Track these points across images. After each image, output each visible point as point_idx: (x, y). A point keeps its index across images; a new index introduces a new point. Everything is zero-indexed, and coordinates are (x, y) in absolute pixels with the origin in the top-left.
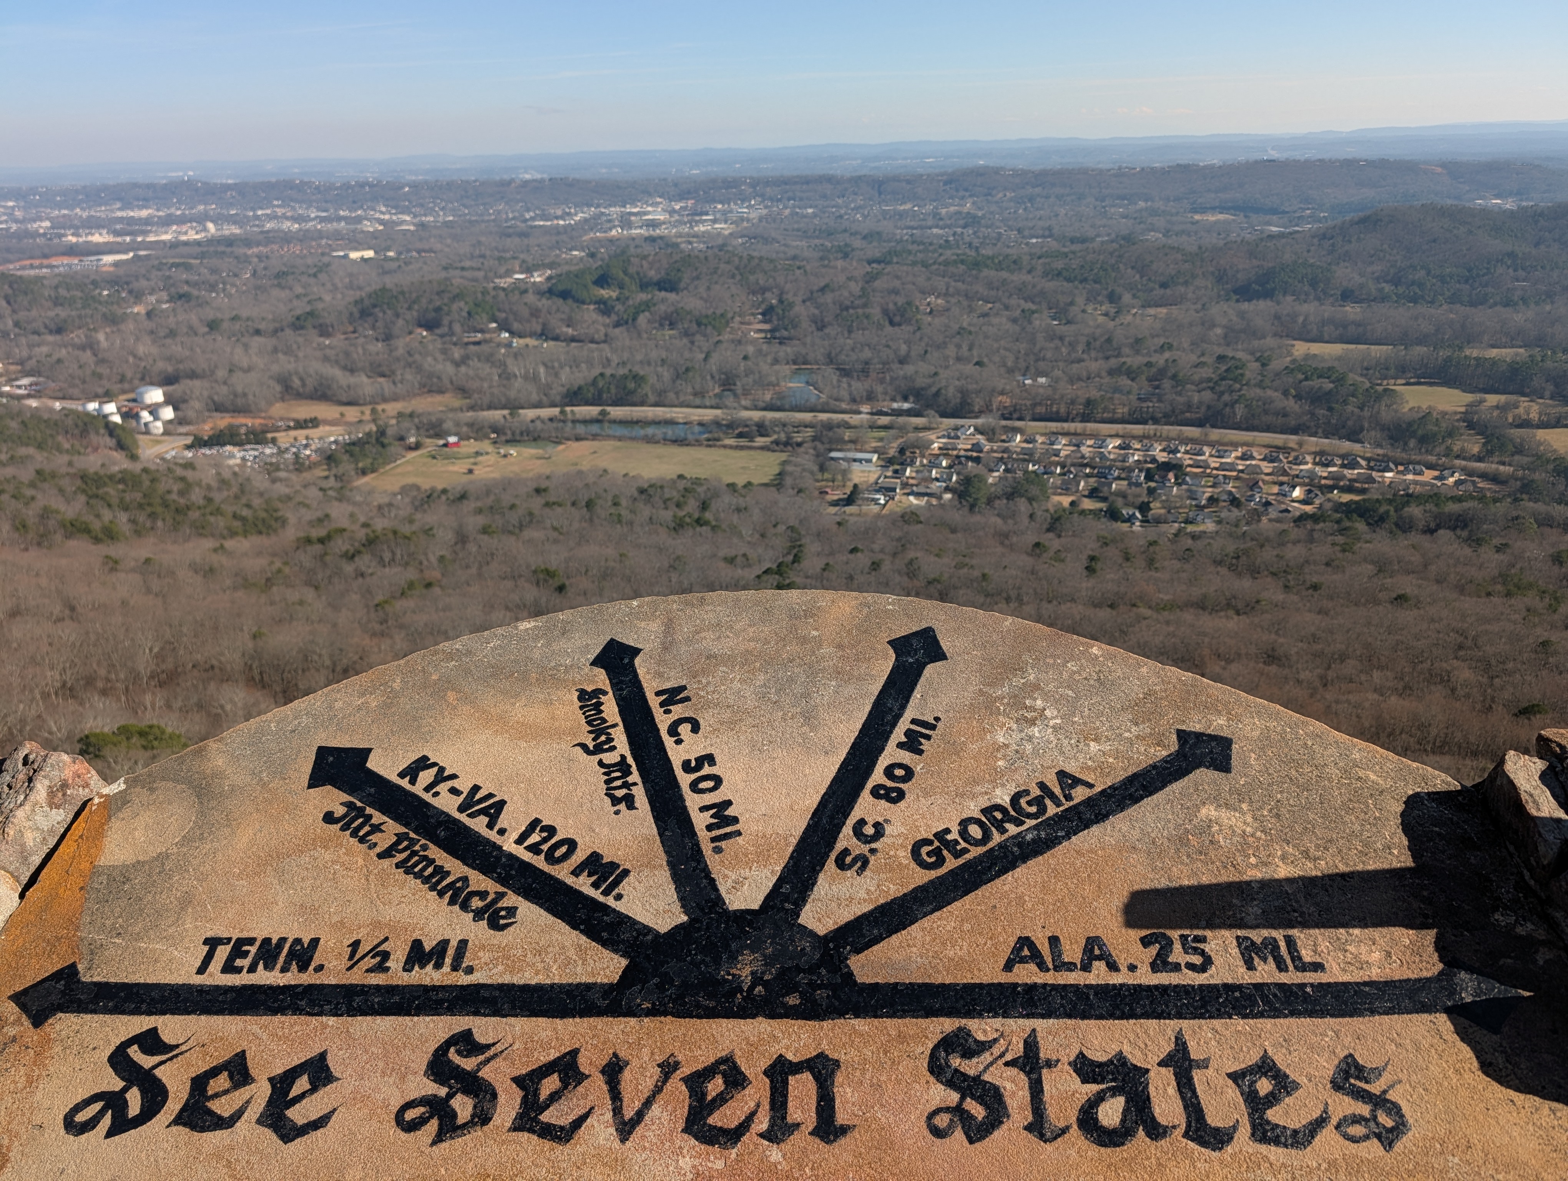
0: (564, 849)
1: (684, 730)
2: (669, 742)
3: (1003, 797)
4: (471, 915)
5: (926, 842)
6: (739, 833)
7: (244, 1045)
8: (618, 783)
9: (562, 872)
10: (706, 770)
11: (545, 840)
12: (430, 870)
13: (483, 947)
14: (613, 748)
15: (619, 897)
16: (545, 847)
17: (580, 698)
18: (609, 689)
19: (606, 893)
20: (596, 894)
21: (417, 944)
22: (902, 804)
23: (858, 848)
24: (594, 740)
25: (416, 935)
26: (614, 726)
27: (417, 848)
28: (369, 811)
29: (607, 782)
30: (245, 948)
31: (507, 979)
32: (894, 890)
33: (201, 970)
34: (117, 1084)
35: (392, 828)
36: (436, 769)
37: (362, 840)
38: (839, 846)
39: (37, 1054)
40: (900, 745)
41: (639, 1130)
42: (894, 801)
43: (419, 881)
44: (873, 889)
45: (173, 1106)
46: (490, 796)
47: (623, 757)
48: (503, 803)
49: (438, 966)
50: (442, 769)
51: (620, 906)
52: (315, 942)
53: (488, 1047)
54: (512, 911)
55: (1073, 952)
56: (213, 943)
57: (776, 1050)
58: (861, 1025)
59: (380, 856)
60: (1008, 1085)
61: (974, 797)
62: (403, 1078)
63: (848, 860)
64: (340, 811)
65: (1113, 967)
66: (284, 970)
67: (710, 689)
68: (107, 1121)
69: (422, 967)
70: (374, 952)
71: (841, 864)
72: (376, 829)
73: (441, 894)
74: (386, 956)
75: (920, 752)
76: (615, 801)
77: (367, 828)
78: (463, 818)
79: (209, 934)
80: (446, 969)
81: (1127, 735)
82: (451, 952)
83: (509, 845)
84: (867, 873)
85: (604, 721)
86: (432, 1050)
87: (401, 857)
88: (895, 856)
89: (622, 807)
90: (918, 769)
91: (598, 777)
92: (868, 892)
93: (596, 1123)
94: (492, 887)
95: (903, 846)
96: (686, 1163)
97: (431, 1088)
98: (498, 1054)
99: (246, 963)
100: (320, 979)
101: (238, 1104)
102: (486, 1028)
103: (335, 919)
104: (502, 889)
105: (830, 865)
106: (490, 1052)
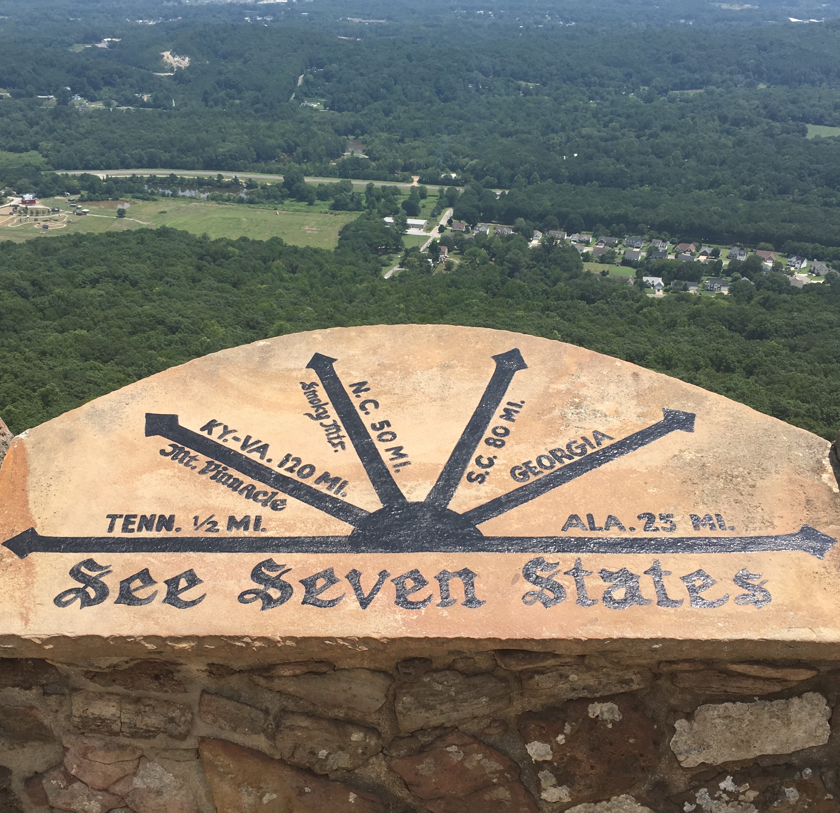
0: (307, 470)
1: (370, 406)
2: (361, 414)
3: (562, 444)
4: (260, 504)
5: (519, 467)
6: (409, 463)
7: (146, 566)
8: (334, 435)
9: (309, 482)
10: (386, 429)
11: (295, 466)
12: (232, 480)
13: (270, 520)
14: (328, 417)
15: (344, 494)
16: (296, 469)
17: (303, 388)
18: (319, 381)
19: (337, 492)
20: (331, 493)
21: (232, 518)
22: (503, 448)
23: (479, 471)
24: (316, 411)
25: (231, 514)
26: (326, 404)
27: (220, 469)
29: (327, 435)
31: (288, 534)
32: (501, 492)
33: (110, 530)
34: (80, 585)
35: (203, 459)
36: (222, 426)
37: (187, 464)
38: (469, 470)
39: (27, 571)
40: (501, 417)
41: (372, 603)
42: (500, 446)
43: (226, 486)
44: (489, 491)
45: (114, 593)
46: (259, 441)
47: (335, 421)
48: (266, 447)
49: (246, 528)
50: (226, 427)
51: (345, 499)
52: (172, 517)
53: (283, 566)
54: (284, 502)
55: (600, 521)
56: (113, 517)
57: (442, 567)
58: (486, 556)
59: (199, 473)
60: (565, 582)
61: (545, 444)
62: (239, 581)
63: (474, 476)
65: (622, 528)
66: (158, 530)
68: (79, 601)
69: (238, 529)
70: (208, 521)
71: (470, 479)
72: (194, 458)
73: (240, 493)
74: (215, 523)
75: (513, 421)
76: (334, 445)
77: (188, 459)
78: (244, 453)
79: (109, 513)
80: (251, 529)
81: (634, 411)
82: (252, 521)
83: (275, 467)
84: (485, 483)
85: (320, 401)
86: (252, 567)
87: (212, 473)
88: (501, 475)
89: (339, 448)
90: (512, 429)
91: (322, 432)
92: (486, 493)
93: (348, 601)
94: (270, 490)
95: (504, 470)
96: (398, 617)
97: (255, 585)
98: (290, 570)
99: (135, 527)
100: (180, 535)
101: (150, 594)
102: (280, 558)
103: (181, 505)
104: (276, 491)
105: (464, 480)
106: (284, 569)
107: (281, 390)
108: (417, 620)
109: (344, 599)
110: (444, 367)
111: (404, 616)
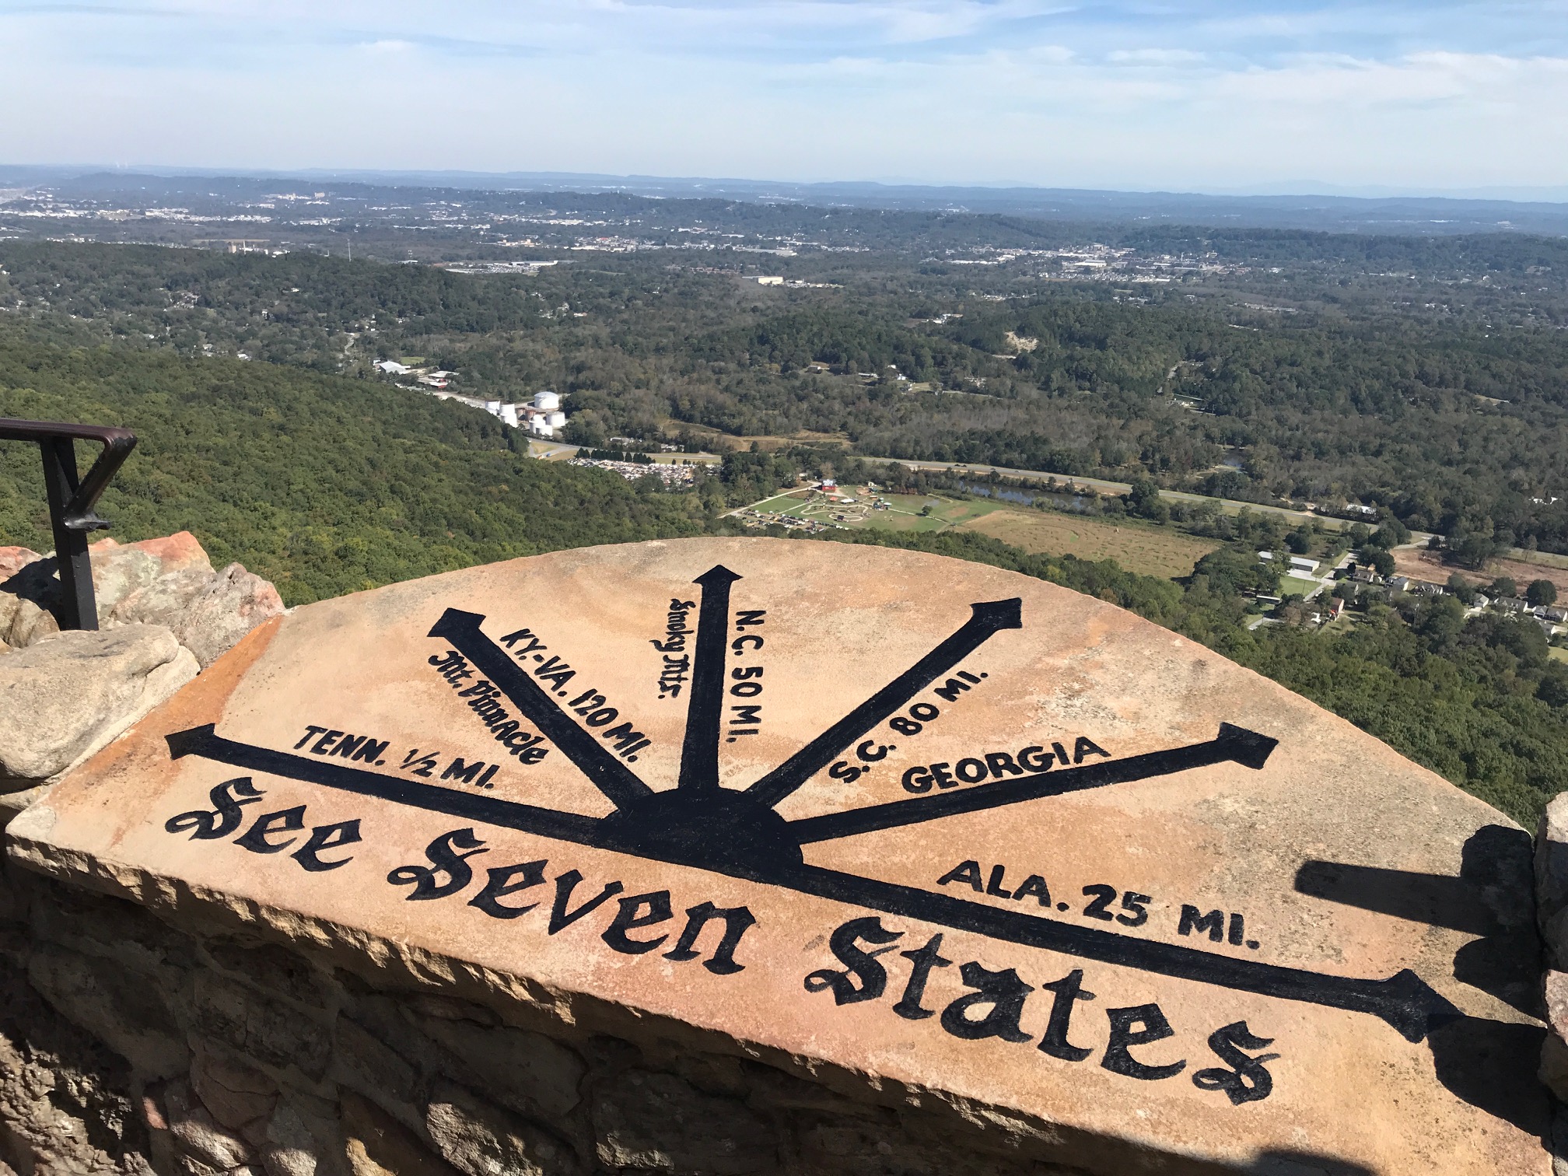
0: (606, 716)
1: (748, 645)
2: (730, 651)
3: (1014, 749)
4: (510, 750)
5: (922, 770)
6: (755, 731)
7: (306, 802)
8: (673, 675)
9: (596, 733)
10: (753, 679)
11: (594, 706)
12: (494, 711)
14: (682, 649)
15: (632, 759)
16: (590, 712)
17: (672, 607)
18: (699, 603)
19: (624, 754)
20: (616, 754)
21: (460, 761)
22: (914, 737)
23: (856, 763)
24: (670, 640)
25: (463, 755)
26: (690, 632)
27: (491, 694)
28: (466, 660)
29: (664, 673)
30: (334, 738)
31: (516, 800)
32: (871, 800)
33: (298, 746)
34: (212, 808)
35: (478, 675)
36: (531, 639)
37: (451, 680)
38: (840, 758)
39: (167, 777)
40: (937, 691)
41: (568, 928)
42: (908, 733)
43: (482, 717)
44: (853, 796)
45: (241, 831)
46: (566, 666)
47: (686, 657)
48: (573, 673)
49: (468, 779)
50: (536, 640)
51: (632, 767)
52: (385, 744)
53: (481, 843)
54: (543, 753)
55: (1012, 882)
56: (313, 730)
57: (707, 897)
58: (788, 894)
59: (460, 694)
60: (895, 970)
61: (986, 743)
62: (408, 850)
63: (841, 770)
64: (443, 656)
65: (1045, 901)
66: (355, 758)
68: (195, 829)
69: (456, 777)
70: (426, 760)
71: (833, 773)
72: (467, 674)
73: (493, 731)
74: (432, 764)
75: (953, 699)
76: (664, 688)
77: (459, 673)
78: (536, 678)
79: (313, 724)
80: (473, 782)
81: (1168, 719)
82: (482, 772)
83: (564, 705)
84: (854, 783)
85: (684, 626)
86: (437, 836)
87: (476, 697)
88: (887, 776)
89: (668, 694)
90: (944, 712)
91: (659, 668)
92: (847, 797)
93: (536, 915)
94: (534, 731)
95: (896, 769)
96: (594, 958)
97: (425, 862)
98: (486, 850)
99: (331, 747)
100: (377, 770)
101: (285, 841)
102: (483, 830)
103: (407, 731)
104: (543, 736)
105: (824, 771)
106: (480, 848)
107: (641, 605)
108: (617, 972)
109: (532, 911)
110: (892, 607)
111: (601, 960)
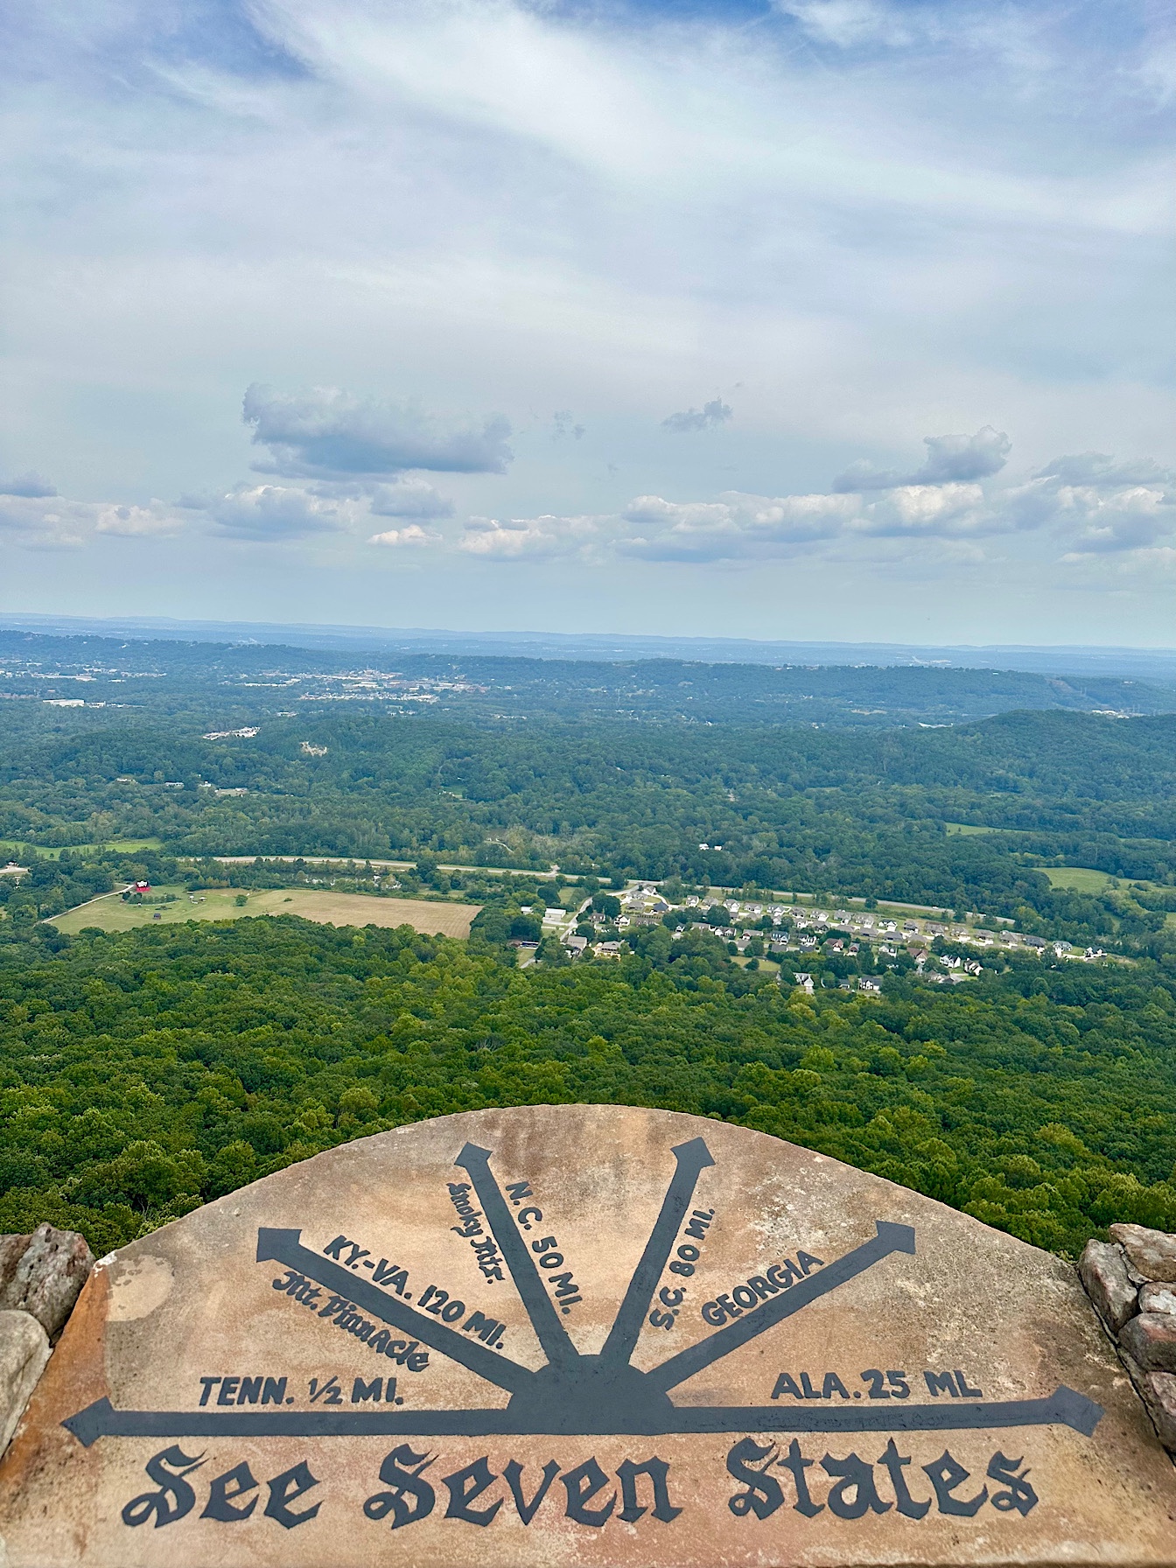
0: (455, 1309)
1: (531, 1217)
2: (520, 1227)
3: (762, 1270)
4: (395, 1360)
5: (712, 1305)
6: (580, 1298)
7: (245, 1458)
8: (487, 1259)
9: (457, 1327)
10: (551, 1250)
11: (440, 1303)
12: (360, 1325)
14: (481, 1232)
15: (500, 1346)
16: (441, 1308)
17: (451, 1192)
18: (470, 1183)
19: (490, 1343)
20: (483, 1344)
21: (359, 1382)
22: (693, 1276)
23: (665, 1310)
24: (465, 1225)
25: (358, 1374)
26: (480, 1214)
27: (347, 1308)
28: (307, 1279)
29: (479, 1258)
30: (232, 1386)
31: (427, 1407)
32: (694, 1340)
33: (203, 1403)
34: (157, 1489)
35: (326, 1293)
36: (351, 1247)
37: (305, 1303)
38: (653, 1308)
39: (92, 1467)
40: (687, 1232)
41: (536, 1515)
42: (687, 1274)
43: (353, 1334)
44: (678, 1339)
45: (201, 1504)
46: (395, 1268)
47: (489, 1239)
48: (406, 1273)
50: (356, 1247)
51: (501, 1352)
52: (283, 1381)
53: (422, 1457)
54: (424, 1357)
55: (817, 1384)
56: (208, 1382)
57: (623, 1456)
58: (681, 1439)
59: (320, 1314)
60: (782, 1478)
61: (741, 1271)
62: (364, 1481)
63: (659, 1318)
64: (285, 1279)
65: (845, 1395)
66: (264, 1402)
67: (545, 1185)
68: (154, 1515)
69: (365, 1399)
70: (329, 1388)
71: (655, 1323)
72: (315, 1293)
73: (371, 1345)
74: (338, 1391)
75: (702, 1237)
76: (487, 1273)
77: (308, 1293)
78: (377, 1284)
79: (204, 1375)
80: (383, 1400)
81: (843, 1224)
82: (384, 1388)
83: (413, 1304)
84: (673, 1328)
85: (471, 1210)
86: (382, 1459)
87: (337, 1315)
88: (692, 1315)
89: (493, 1277)
90: (702, 1250)
91: (472, 1255)
92: (676, 1342)
93: (506, 1511)
94: (407, 1338)
95: (696, 1308)
96: (572, 1537)
97: (386, 1488)
98: (431, 1463)
99: (235, 1396)
100: (292, 1409)
101: (248, 1501)
102: (418, 1444)
103: (295, 1362)
104: (414, 1340)
105: (647, 1323)
106: (424, 1461)
107: (424, 1194)
108: (596, 1543)
109: (500, 1510)
110: (618, 1162)
111: (578, 1536)
